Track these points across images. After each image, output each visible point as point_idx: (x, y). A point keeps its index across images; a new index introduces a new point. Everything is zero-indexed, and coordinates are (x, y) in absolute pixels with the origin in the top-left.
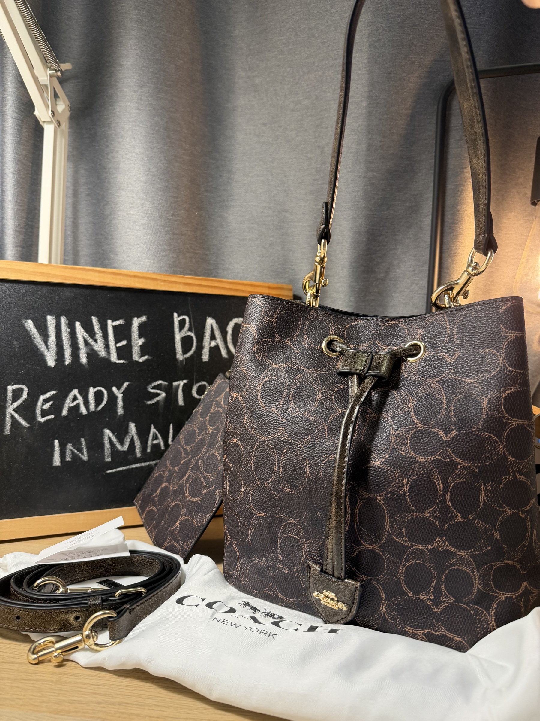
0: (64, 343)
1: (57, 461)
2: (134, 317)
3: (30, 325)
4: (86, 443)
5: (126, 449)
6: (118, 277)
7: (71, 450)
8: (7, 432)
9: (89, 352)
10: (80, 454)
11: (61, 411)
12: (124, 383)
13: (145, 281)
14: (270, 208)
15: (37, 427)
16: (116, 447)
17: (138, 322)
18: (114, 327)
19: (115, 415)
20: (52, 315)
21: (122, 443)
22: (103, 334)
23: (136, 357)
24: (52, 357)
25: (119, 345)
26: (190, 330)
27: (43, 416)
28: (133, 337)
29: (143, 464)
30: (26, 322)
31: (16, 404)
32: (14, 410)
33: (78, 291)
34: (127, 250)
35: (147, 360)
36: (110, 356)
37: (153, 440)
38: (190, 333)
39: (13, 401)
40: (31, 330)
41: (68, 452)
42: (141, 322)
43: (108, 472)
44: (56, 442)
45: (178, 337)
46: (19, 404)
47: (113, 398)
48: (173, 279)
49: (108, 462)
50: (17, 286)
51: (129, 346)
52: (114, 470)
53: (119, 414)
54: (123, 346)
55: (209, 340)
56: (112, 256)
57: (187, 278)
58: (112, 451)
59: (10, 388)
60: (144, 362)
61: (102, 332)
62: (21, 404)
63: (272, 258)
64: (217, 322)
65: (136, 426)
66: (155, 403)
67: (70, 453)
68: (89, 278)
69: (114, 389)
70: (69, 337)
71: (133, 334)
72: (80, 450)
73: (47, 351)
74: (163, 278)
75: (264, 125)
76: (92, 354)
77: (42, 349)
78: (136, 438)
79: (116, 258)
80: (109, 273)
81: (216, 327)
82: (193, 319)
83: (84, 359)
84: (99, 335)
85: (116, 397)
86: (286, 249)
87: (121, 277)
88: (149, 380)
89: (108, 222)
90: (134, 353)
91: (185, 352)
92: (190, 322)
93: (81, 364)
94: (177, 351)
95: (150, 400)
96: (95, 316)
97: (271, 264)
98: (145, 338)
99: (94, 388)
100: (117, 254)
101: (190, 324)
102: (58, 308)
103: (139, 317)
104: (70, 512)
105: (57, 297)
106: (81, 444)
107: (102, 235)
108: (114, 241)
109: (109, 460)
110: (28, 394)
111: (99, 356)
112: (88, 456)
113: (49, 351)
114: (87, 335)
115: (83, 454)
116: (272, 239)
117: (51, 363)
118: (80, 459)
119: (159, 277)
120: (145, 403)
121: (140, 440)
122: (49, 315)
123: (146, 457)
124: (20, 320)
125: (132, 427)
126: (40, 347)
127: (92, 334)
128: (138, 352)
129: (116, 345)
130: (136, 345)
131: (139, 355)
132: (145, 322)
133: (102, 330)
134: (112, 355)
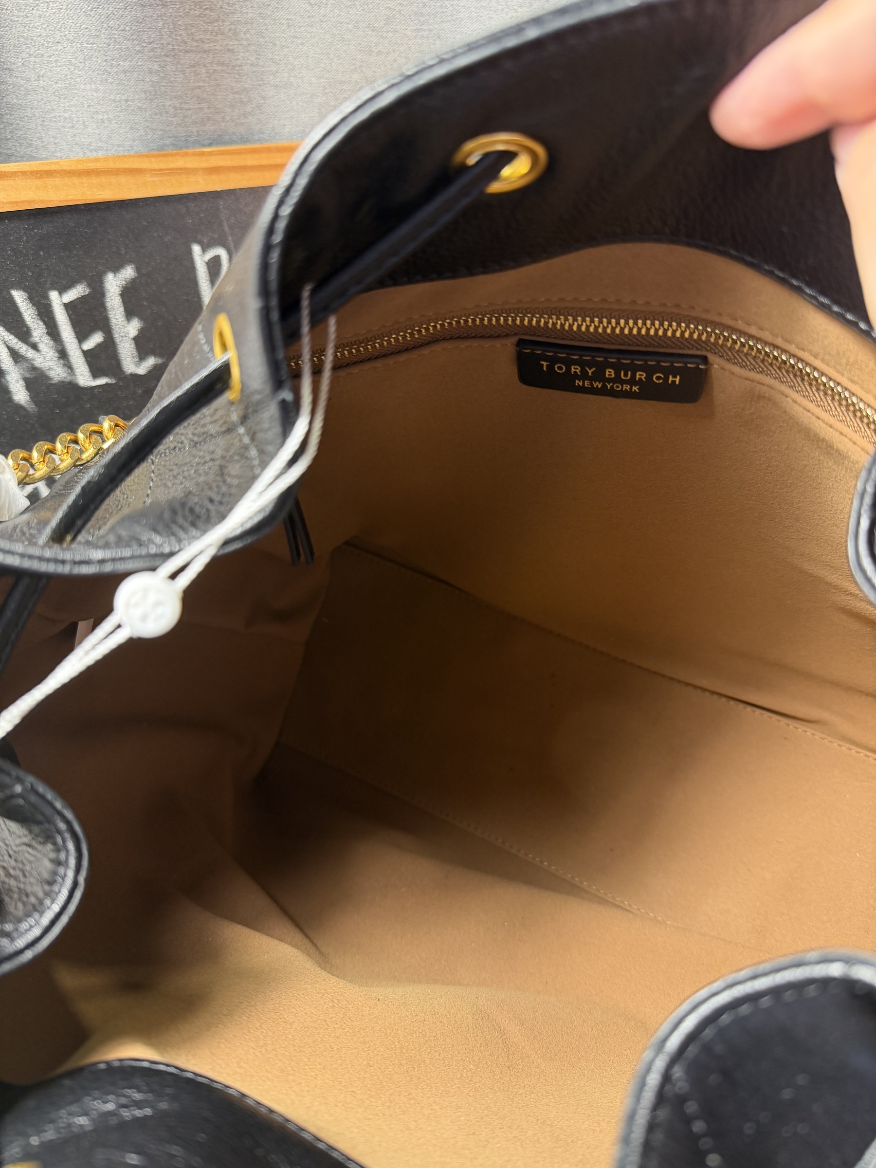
2: (104, 273)
6: (50, 181)
9: (28, 375)
13: (113, 179)
17: (119, 283)
18: (67, 306)
22: (47, 328)
23: (129, 364)
28: (114, 322)
35: (154, 366)
36: (74, 374)
42: (124, 282)
48: (180, 162)
51: (110, 345)
54: (99, 346)
57: (211, 154)
60: (148, 372)
61: (45, 323)
71: (112, 315)
74: (155, 164)
76: (35, 379)
80: (24, 173)
83: (20, 394)
84: (38, 331)
87: (57, 181)
90: (123, 356)
93: (19, 407)
96: (18, 288)
98: (141, 318)
103: (116, 269)
111: (50, 379)
114: (12, 337)
119: (145, 164)
127: (23, 334)
128: (132, 354)
129: (81, 348)
130: (124, 338)
131: (137, 359)
132: (133, 281)
133: (42, 319)
134: (78, 371)
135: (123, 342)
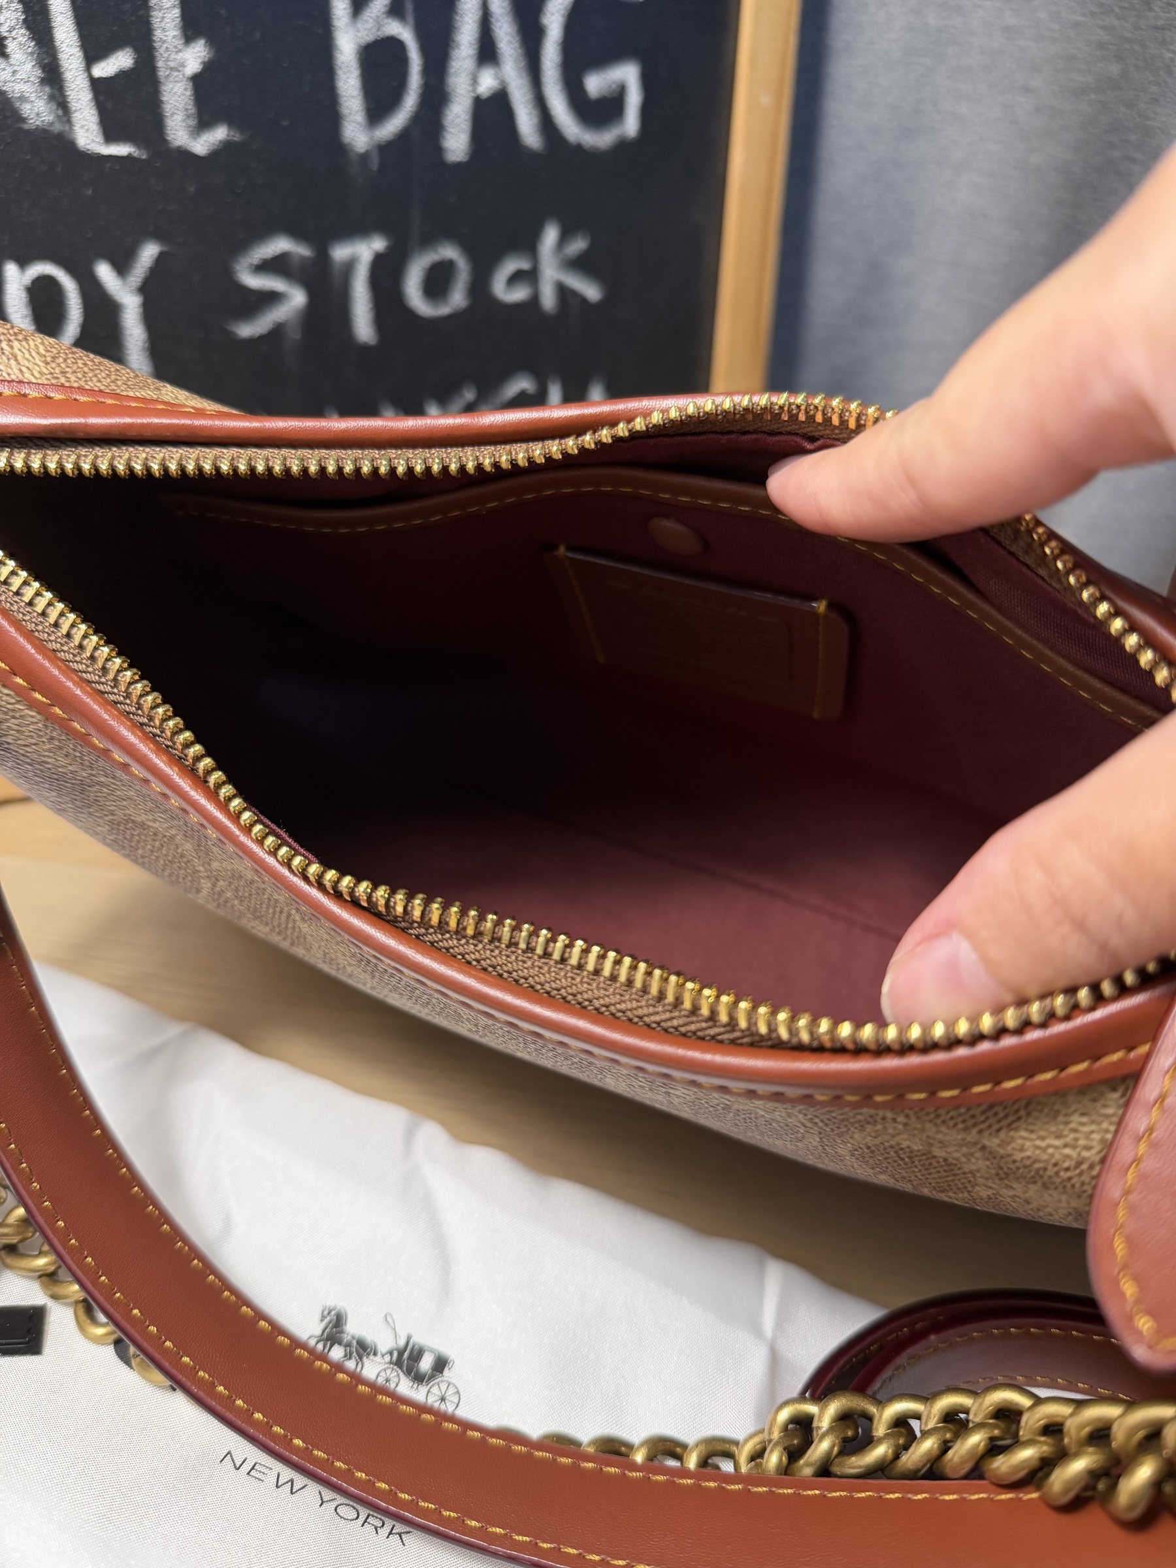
12: (140, 246)
22: (26, 12)
23: (179, 129)
25: (106, 69)
26: (394, 9)
28: (158, 34)
35: (226, 145)
36: (69, 122)
38: (394, 28)
45: (347, 44)
47: (103, 309)
54: (122, 75)
55: (470, 62)
60: (214, 154)
66: (269, 332)
69: (104, 272)
71: (156, 17)
84: (7, 14)
85: (118, 307)
88: (242, 233)
90: (168, 109)
91: (375, 114)
94: (344, 110)
95: (249, 319)
98: (212, 42)
99: (23, 266)
111: (23, 120)
120: (233, 334)
128: (186, 110)
129: (88, 69)
130: (176, 74)
131: (193, 122)
134: (77, 117)
135: (172, 79)
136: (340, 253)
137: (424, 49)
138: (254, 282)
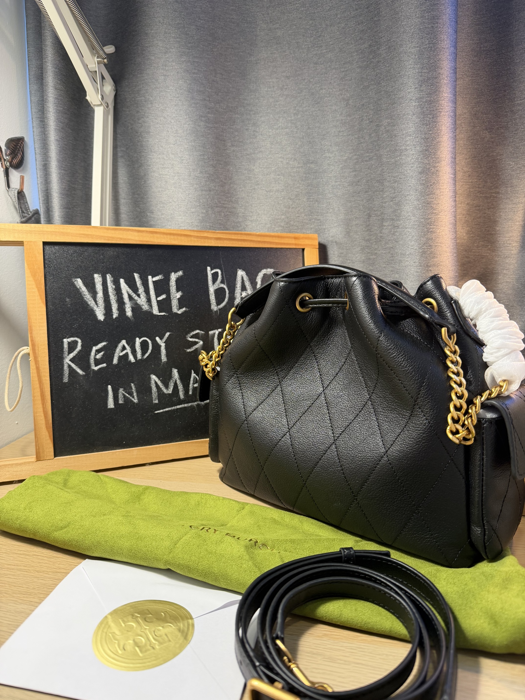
0: (111, 298)
1: (111, 404)
2: (172, 273)
3: (79, 283)
4: (135, 387)
5: (171, 392)
6: (155, 235)
7: (123, 394)
8: (66, 380)
9: (133, 306)
10: (131, 398)
11: (112, 361)
12: (166, 333)
13: (179, 237)
14: (295, 159)
15: (92, 375)
16: (162, 390)
17: (176, 277)
18: (154, 282)
19: (159, 362)
20: (98, 274)
21: (167, 387)
22: (145, 289)
23: (175, 309)
24: (101, 312)
25: (159, 299)
26: (222, 282)
27: (96, 366)
28: (171, 291)
29: (186, 405)
30: (75, 281)
31: (72, 355)
32: (70, 360)
33: (120, 250)
34: (161, 208)
35: (185, 311)
36: (152, 309)
37: (194, 384)
38: (222, 285)
39: (70, 352)
40: (80, 288)
41: (120, 396)
42: (178, 276)
43: (156, 412)
44: (109, 387)
45: (212, 289)
46: (75, 355)
47: (157, 347)
48: (206, 235)
49: (155, 403)
50: (65, 248)
51: (168, 300)
52: (161, 411)
53: (163, 361)
54: (163, 299)
55: (240, 291)
56: (148, 214)
57: (218, 233)
58: (158, 394)
59: (66, 341)
60: (182, 313)
61: (144, 287)
62: (77, 355)
63: (297, 209)
64: (247, 274)
65: (178, 371)
66: (194, 350)
67: (122, 396)
68: (130, 237)
69: (157, 339)
70: (115, 293)
71: (171, 288)
72: (131, 394)
73: (96, 306)
74: (196, 234)
75: (288, 77)
76: (136, 308)
77: (92, 305)
78: (178, 382)
79: (152, 216)
80: (147, 231)
81: (246, 278)
82: (225, 272)
83: (129, 313)
84: (141, 290)
85: (160, 346)
86: (312, 200)
87: (158, 235)
88: (188, 330)
89: (143, 182)
90: (173, 305)
91: (218, 303)
92: (222, 274)
93: (127, 317)
94: (211, 303)
95: (190, 348)
96: (137, 273)
97: (297, 215)
98: (182, 292)
99: (140, 338)
100: (153, 212)
101: (222, 277)
102: (103, 266)
103: (176, 272)
104: (124, 448)
105: (102, 257)
106: (132, 388)
107: (138, 194)
108: (149, 200)
109: (157, 402)
110: (82, 346)
111: (143, 309)
112: (138, 399)
113: (98, 306)
114: (130, 290)
115: (133, 397)
116: (298, 190)
117: (101, 316)
118: (132, 401)
119: (192, 234)
120: (186, 351)
121: (182, 383)
122: (96, 273)
123: (188, 399)
124: (70, 280)
125: (175, 372)
126: (89, 303)
127: (135, 289)
128: (177, 305)
129: (156, 299)
131: (178, 307)
132: (181, 276)
133: (143, 285)
134: (153, 308)
135: (174, 299)
136: (211, 333)
137: (228, 289)
138: (191, 340)
